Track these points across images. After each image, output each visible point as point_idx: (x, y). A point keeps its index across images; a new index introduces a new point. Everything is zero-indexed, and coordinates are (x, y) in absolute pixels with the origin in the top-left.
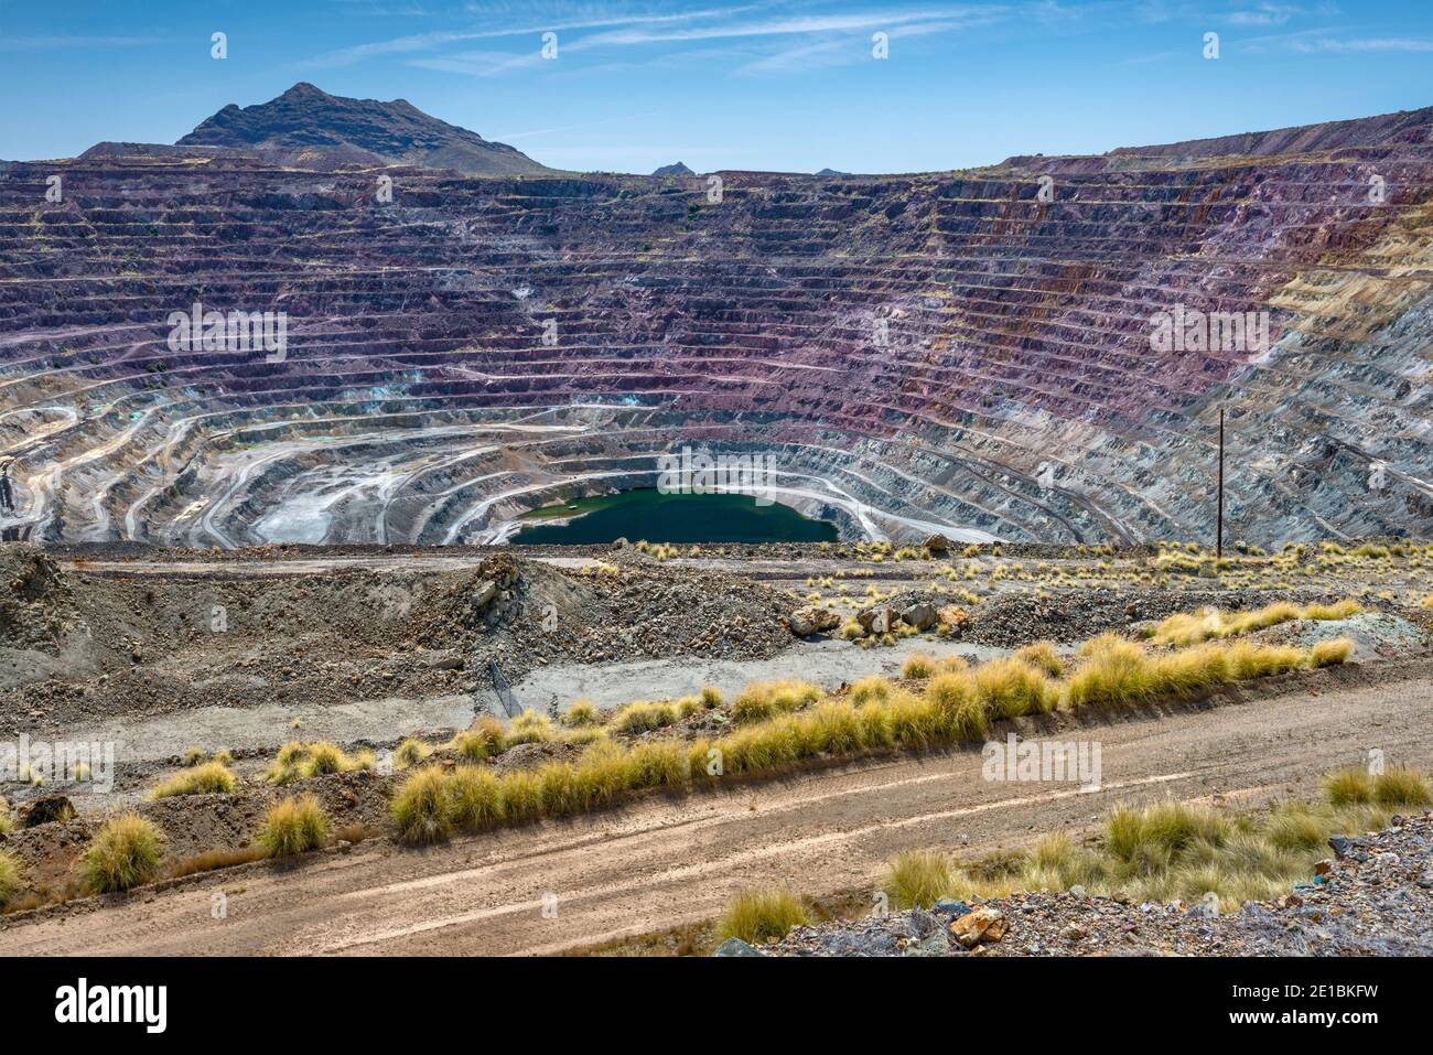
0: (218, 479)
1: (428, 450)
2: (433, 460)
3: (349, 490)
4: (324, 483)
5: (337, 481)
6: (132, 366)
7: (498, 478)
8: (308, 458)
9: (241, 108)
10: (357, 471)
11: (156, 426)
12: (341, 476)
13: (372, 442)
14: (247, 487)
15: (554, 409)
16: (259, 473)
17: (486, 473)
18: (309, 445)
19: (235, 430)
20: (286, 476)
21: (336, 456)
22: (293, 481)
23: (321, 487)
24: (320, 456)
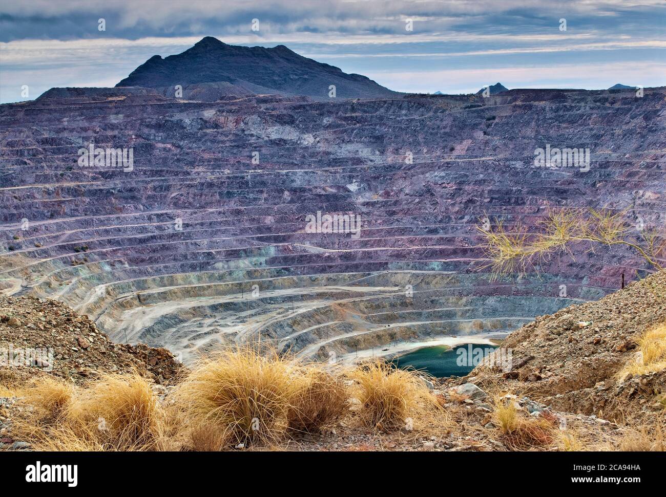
0: (119, 329)
1: (277, 306)
2: (279, 314)
3: (214, 336)
4: (197, 331)
5: (206, 330)
6: (62, 248)
7: (328, 327)
8: (187, 313)
9: (163, 58)
10: (222, 322)
11: (77, 291)
12: (210, 326)
13: (235, 300)
14: (139, 335)
15: (375, 274)
16: (149, 324)
17: (319, 323)
18: (189, 304)
19: (135, 293)
20: (169, 326)
21: (208, 312)
22: (174, 330)
23: (194, 334)
24: (197, 311)
